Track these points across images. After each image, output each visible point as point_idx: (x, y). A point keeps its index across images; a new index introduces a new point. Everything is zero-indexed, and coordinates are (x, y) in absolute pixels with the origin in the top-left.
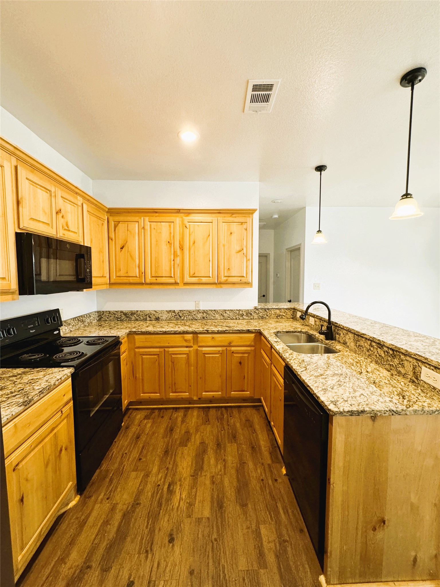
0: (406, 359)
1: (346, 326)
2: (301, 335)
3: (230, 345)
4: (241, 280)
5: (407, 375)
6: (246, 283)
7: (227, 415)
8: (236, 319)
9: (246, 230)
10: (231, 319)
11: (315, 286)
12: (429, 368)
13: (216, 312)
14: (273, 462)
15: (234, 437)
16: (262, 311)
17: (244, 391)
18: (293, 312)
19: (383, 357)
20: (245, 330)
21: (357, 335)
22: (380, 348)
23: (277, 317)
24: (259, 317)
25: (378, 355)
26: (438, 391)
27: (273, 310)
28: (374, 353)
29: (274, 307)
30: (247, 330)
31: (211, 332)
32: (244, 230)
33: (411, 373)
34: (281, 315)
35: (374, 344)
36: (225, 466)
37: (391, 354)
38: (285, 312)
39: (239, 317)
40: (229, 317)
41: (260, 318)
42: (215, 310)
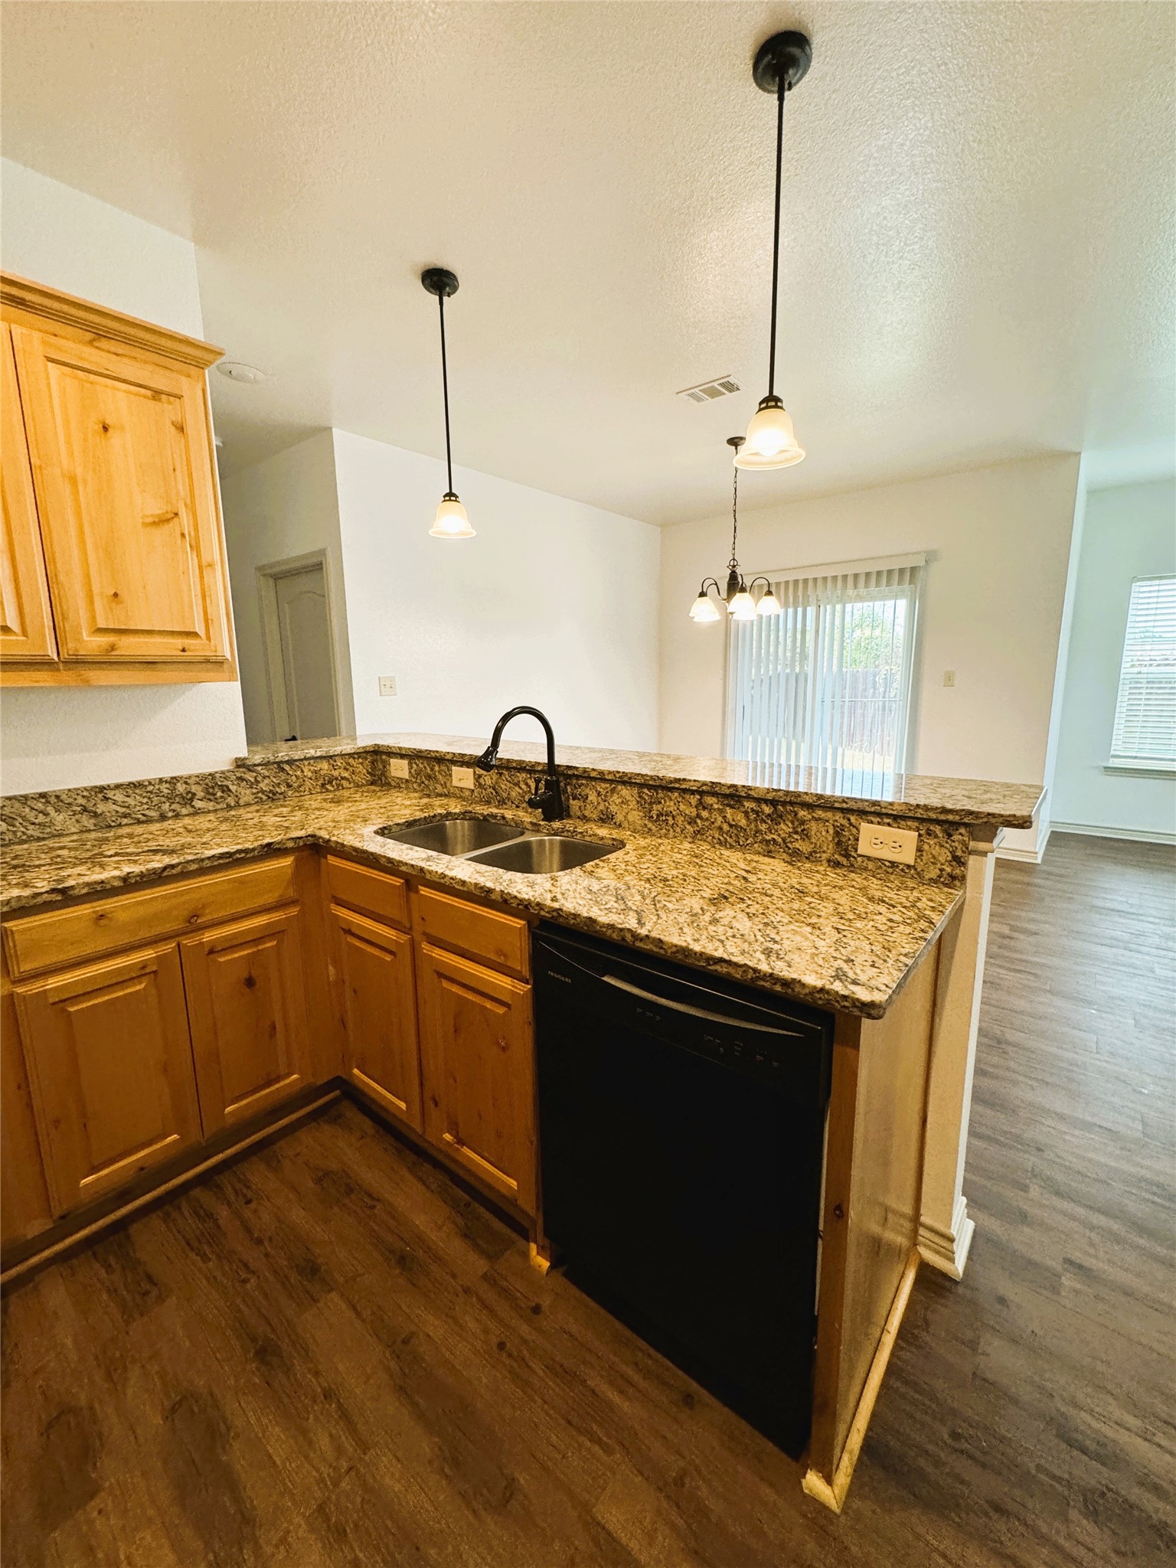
0: (813, 817)
1: (612, 769)
2: (455, 824)
3: (193, 923)
4: (184, 650)
5: (818, 855)
6: (208, 662)
7: (229, 1204)
8: (163, 818)
9: (181, 429)
10: (139, 822)
11: (383, 687)
12: (879, 823)
13: (53, 800)
14: (491, 1257)
15: (311, 1270)
16: (267, 774)
17: (278, 1079)
18: (373, 763)
19: (741, 828)
20: (253, 850)
21: (650, 787)
22: (732, 807)
23: (323, 785)
24: (260, 795)
25: (726, 827)
26: (902, 870)
27: (306, 763)
28: (713, 823)
29: (312, 752)
30: (263, 847)
31: (85, 891)
32: (173, 429)
33: (830, 847)
34: (337, 779)
35: (710, 800)
36: (345, 1415)
37: (769, 815)
38: (349, 764)
39: (174, 806)
40: (125, 816)
41: (264, 798)
42: (43, 795)
